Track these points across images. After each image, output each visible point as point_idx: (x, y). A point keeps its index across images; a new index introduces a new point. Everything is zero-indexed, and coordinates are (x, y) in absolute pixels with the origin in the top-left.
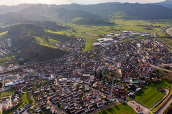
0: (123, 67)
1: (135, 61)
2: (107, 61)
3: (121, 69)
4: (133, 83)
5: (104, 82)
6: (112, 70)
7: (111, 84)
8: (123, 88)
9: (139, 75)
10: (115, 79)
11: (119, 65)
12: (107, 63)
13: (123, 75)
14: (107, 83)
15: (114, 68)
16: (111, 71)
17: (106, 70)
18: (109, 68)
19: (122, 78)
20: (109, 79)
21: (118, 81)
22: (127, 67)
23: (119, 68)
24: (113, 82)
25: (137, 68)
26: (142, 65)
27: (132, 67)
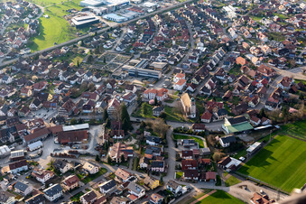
0: (194, 86)
1: (227, 63)
2: (136, 75)
3: (188, 92)
4: (234, 130)
5: (142, 142)
6: (160, 99)
7: (166, 145)
8: (206, 149)
10: (173, 126)
11: (177, 81)
12: (136, 81)
13: (200, 111)
14: (152, 143)
15: (163, 92)
16: (156, 103)
17: (140, 102)
18: (150, 96)
19: (198, 121)
20: (158, 130)
21: (185, 131)
22: (207, 85)
23: (180, 93)
24: (170, 138)
25: (237, 84)
26: (253, 73)
27: (220, 83)
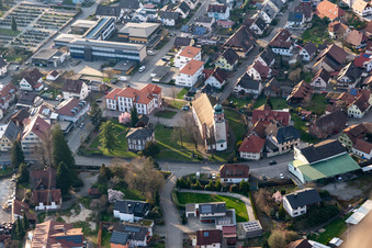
0: (222, 75)
1: (296, 17)
2: (86, 56)
3: (209, 90)
4: (316, 174)
5: (104, 215)
6: (144, 109)
7: (158, 219)
8: (253, 224)
9: (344, 117)
10: (177, 172)
11: (184, 65)
12: (90, 71)
13: (236, 135)
14: (127, 217)
15: (152, 93)
16: (135, 120)
17: (97, 119)
18: (120, 105)
19: (232, 158)
20: (140, 185)
21: (203, 182)
22: (252, 72)
23: (190, 93)
24: (168, 203)
25: (321, 65)
26: (355, 38)
27: (282, 64)
